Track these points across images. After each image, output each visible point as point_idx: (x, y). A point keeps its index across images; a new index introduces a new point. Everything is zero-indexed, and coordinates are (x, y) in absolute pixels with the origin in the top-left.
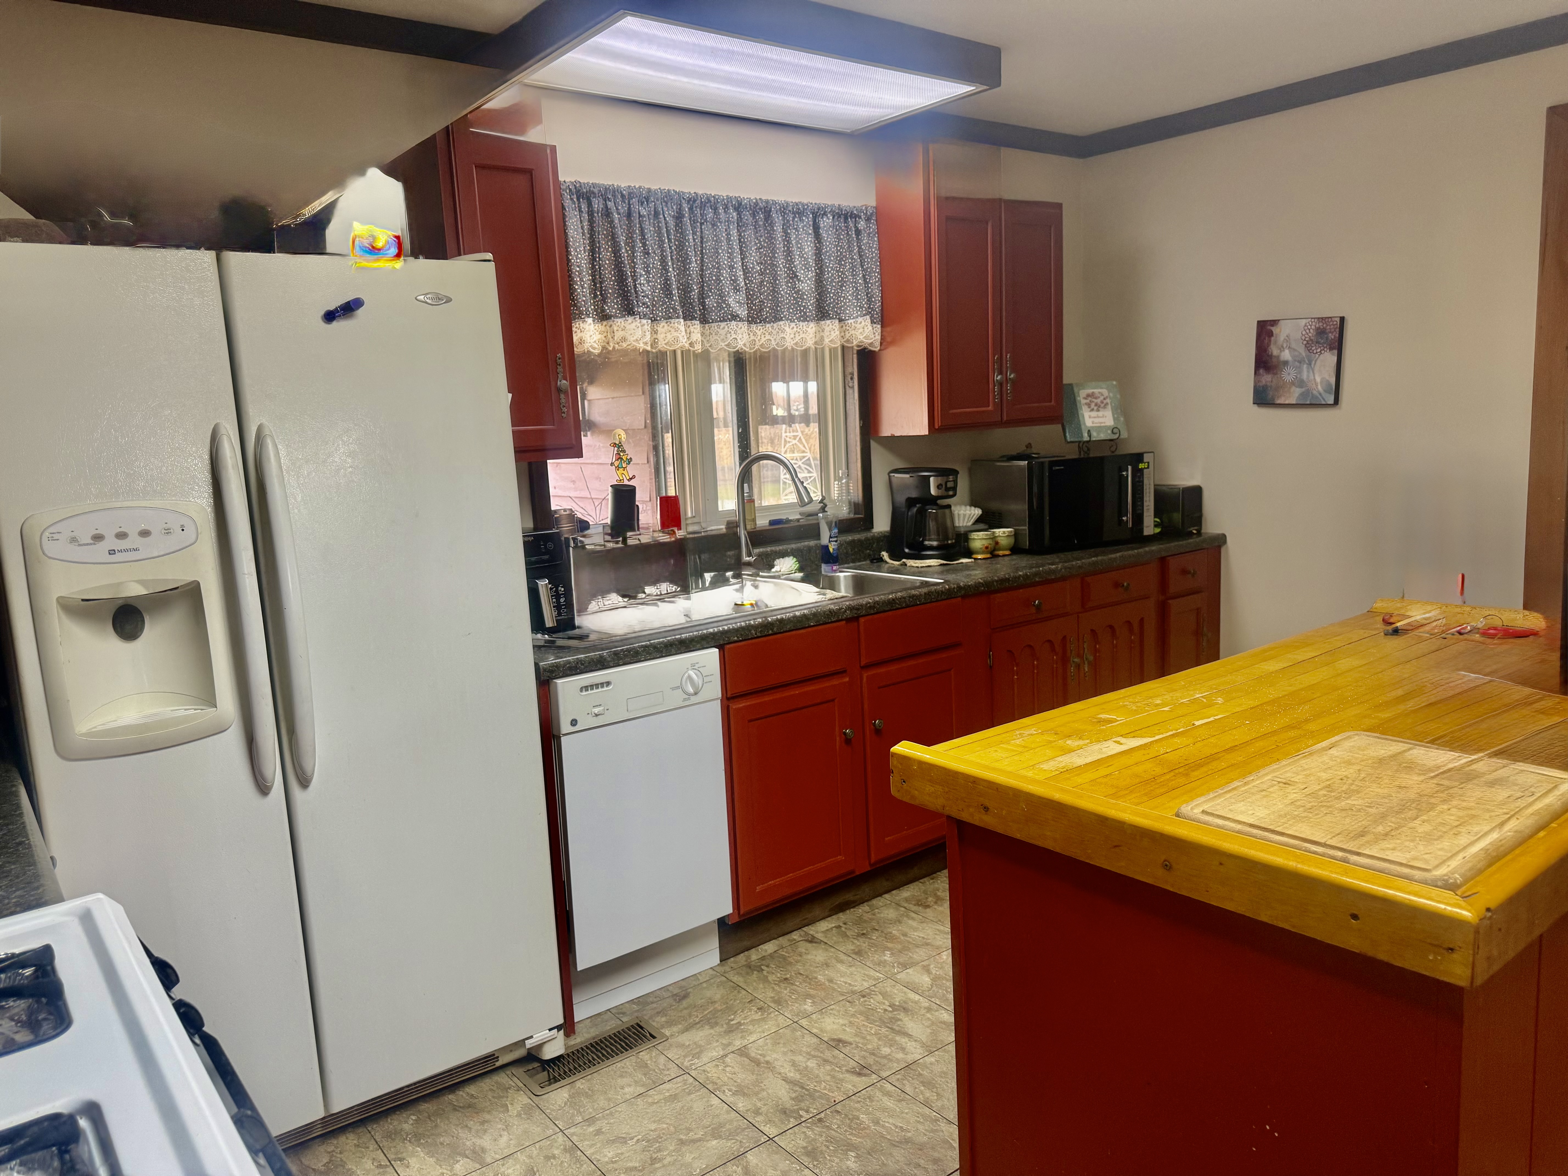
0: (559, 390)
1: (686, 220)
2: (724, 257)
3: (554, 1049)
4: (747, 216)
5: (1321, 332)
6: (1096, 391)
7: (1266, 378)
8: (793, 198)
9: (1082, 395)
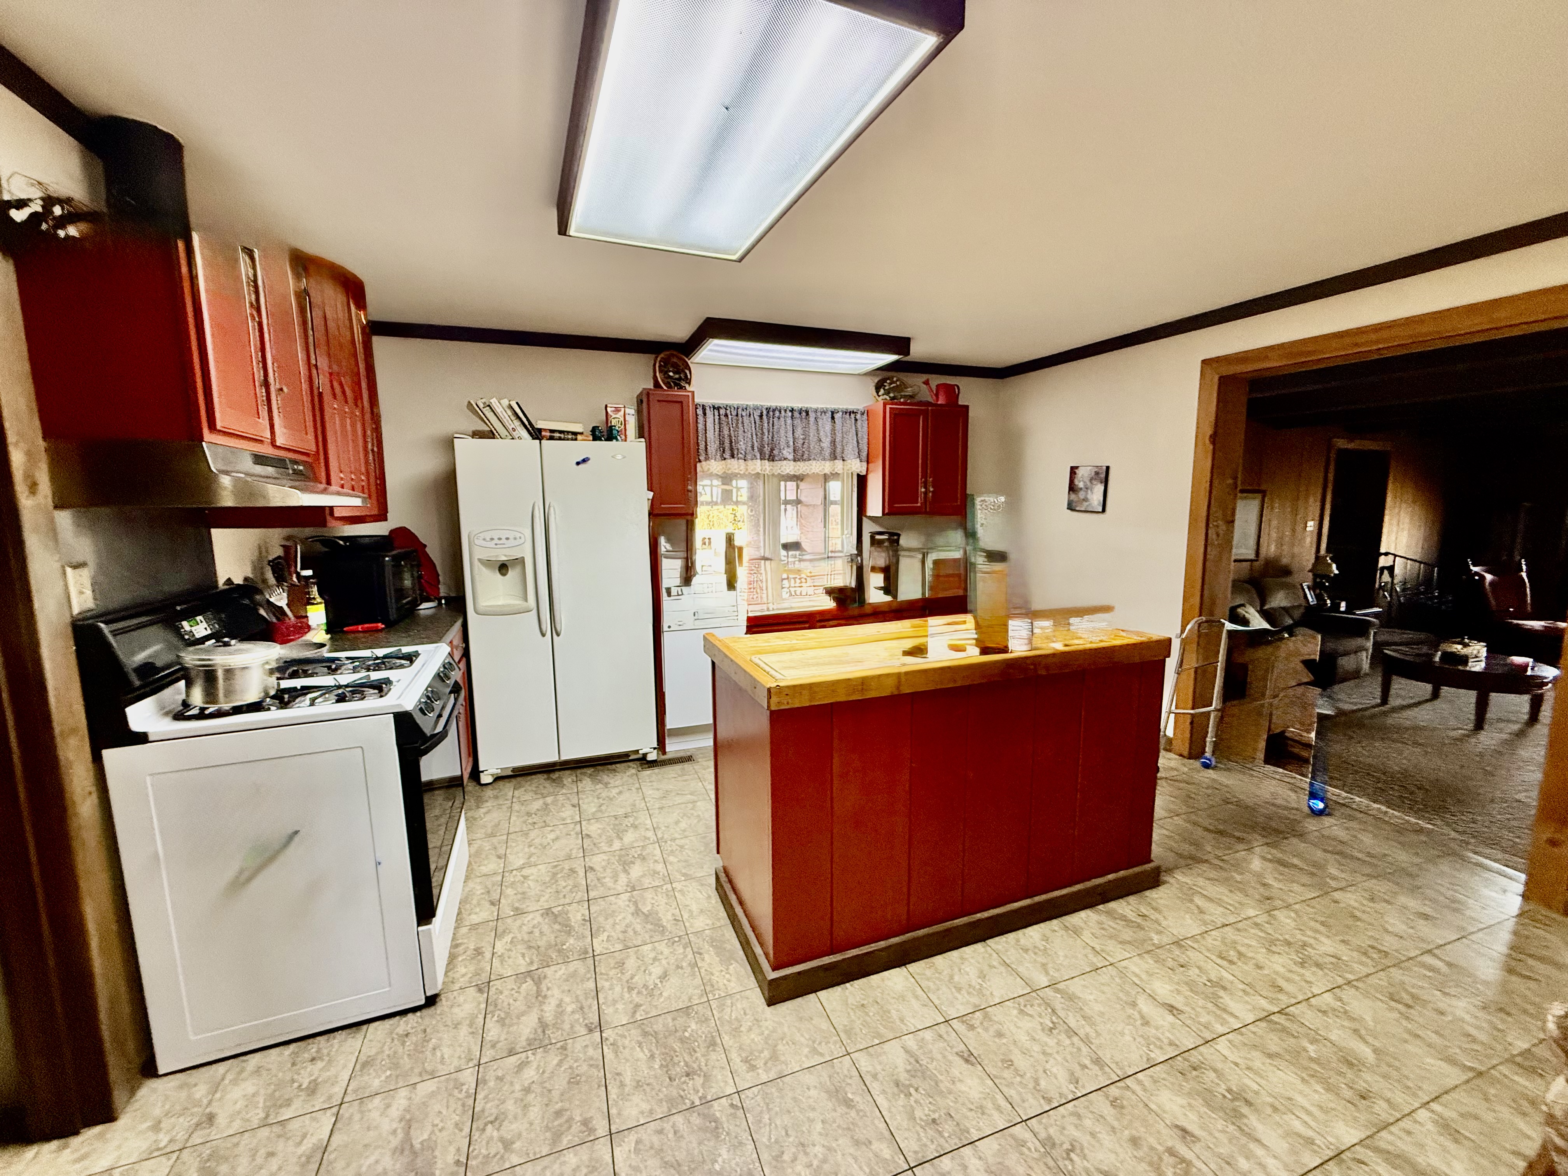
0: (688, 491)
1: (765, 417)
2: (782, 432)
3: (652, 756)
4: (796, 414)
5: (1097, 473)
6: (987, 499)
7: (1073, 496)
8: (821, 406)
9: (978, 501)
